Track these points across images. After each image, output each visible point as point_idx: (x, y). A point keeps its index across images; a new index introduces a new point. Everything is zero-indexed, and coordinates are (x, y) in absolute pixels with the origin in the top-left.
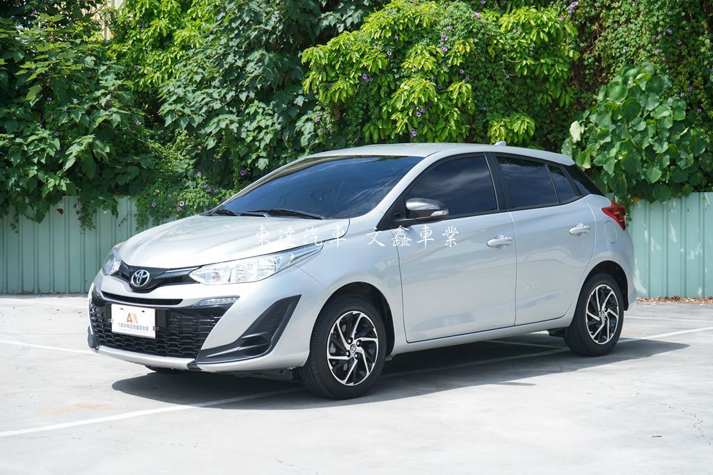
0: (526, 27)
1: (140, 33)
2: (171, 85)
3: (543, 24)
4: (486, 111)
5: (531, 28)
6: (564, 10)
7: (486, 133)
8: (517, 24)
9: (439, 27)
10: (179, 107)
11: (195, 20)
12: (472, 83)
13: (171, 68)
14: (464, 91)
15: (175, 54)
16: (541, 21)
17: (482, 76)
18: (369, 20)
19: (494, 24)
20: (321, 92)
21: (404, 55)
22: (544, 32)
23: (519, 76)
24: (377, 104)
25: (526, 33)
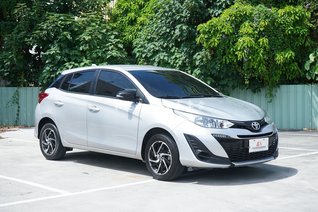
0: (289, 14)
1: (123, 18)
2: (137, 40)
3: (296, 12)
4: (274, 50)
5: (291, 14)
6: (304, 7)
7: (274, 59)
8: (285, 13)
9: (253, 15)
10: (142, 49)
11: (145, 13)
12: (268, 38)
13: (136, 33)
14: (265, 42)
15: (137, 27)
16: (296, 11)
17: (272, 35)
18: (224, 12)
19: (276, 13)
20: (205, 43)
21: (239, 27)
22: (297, 16)
23: (287, 35)
24: (228, 47)
25: (289, 17)
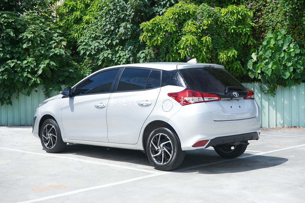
0: (232, 13)
1: (69, 17)
2: (82, 39)
3: (239, 12)
4: (217, 48)
5: (234, 13)
6: (246, 7)
7: (217, 58)
8: (228, 12)
9: (196, 14)
10: (86, 47)
11: (91, 12)
12: (211, 37)
13: (82, 31)
14: (208, 40)
15: (83, 26)
16: (238, 10)
17: (215, 33)
18: (168, 11)
19: (219, 12)
20: (148, 41)
21: (183, 25)
22: (240, 15)
23: (230, 33)
24: (172, 46)
25: (232, 16)
